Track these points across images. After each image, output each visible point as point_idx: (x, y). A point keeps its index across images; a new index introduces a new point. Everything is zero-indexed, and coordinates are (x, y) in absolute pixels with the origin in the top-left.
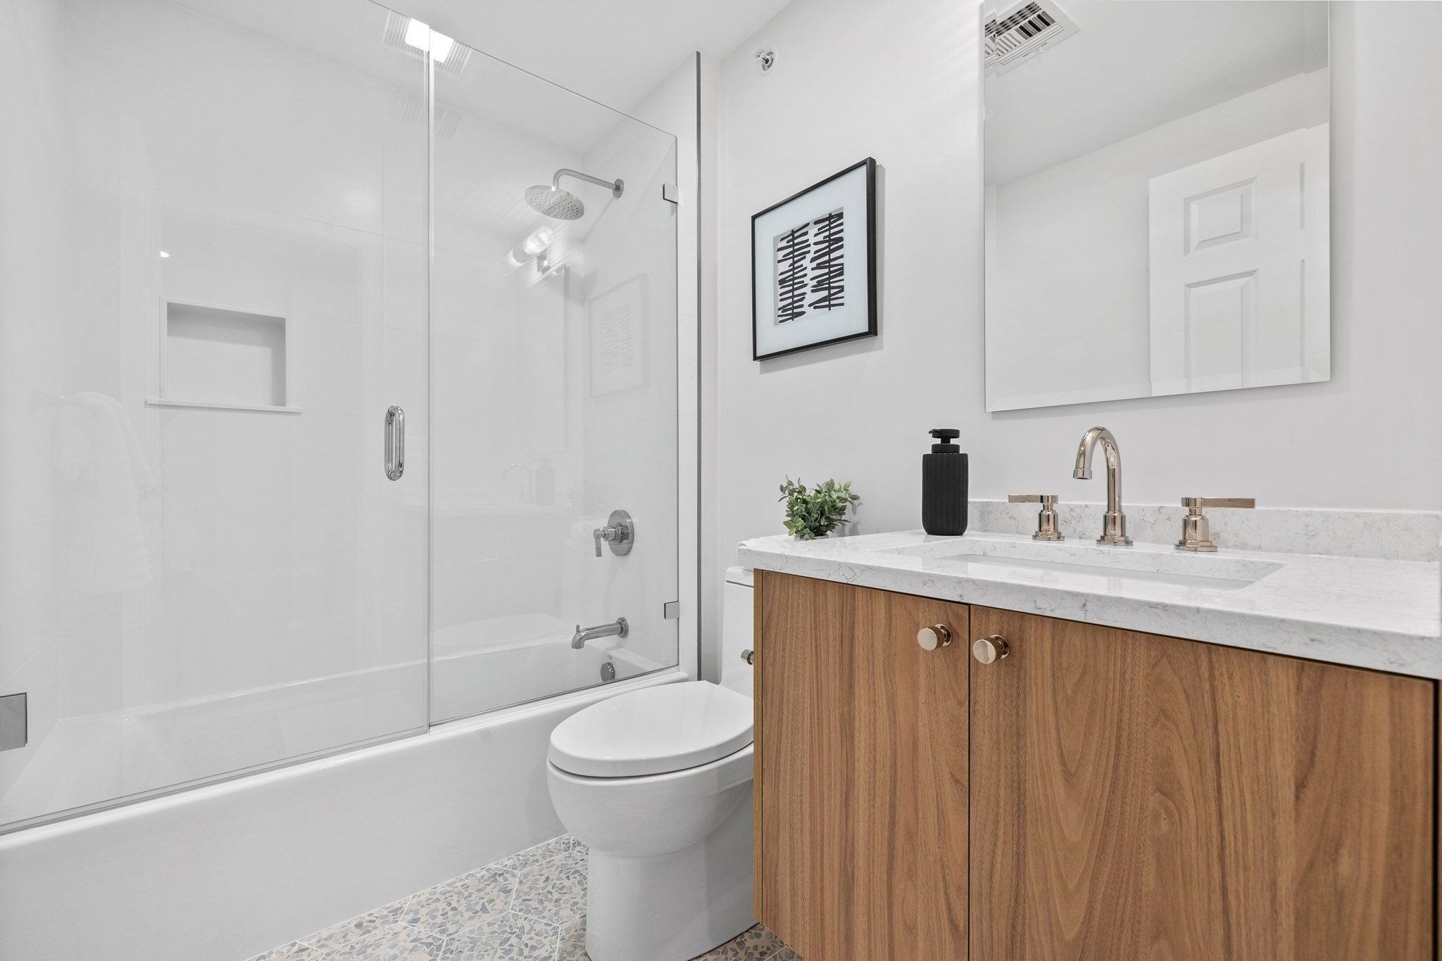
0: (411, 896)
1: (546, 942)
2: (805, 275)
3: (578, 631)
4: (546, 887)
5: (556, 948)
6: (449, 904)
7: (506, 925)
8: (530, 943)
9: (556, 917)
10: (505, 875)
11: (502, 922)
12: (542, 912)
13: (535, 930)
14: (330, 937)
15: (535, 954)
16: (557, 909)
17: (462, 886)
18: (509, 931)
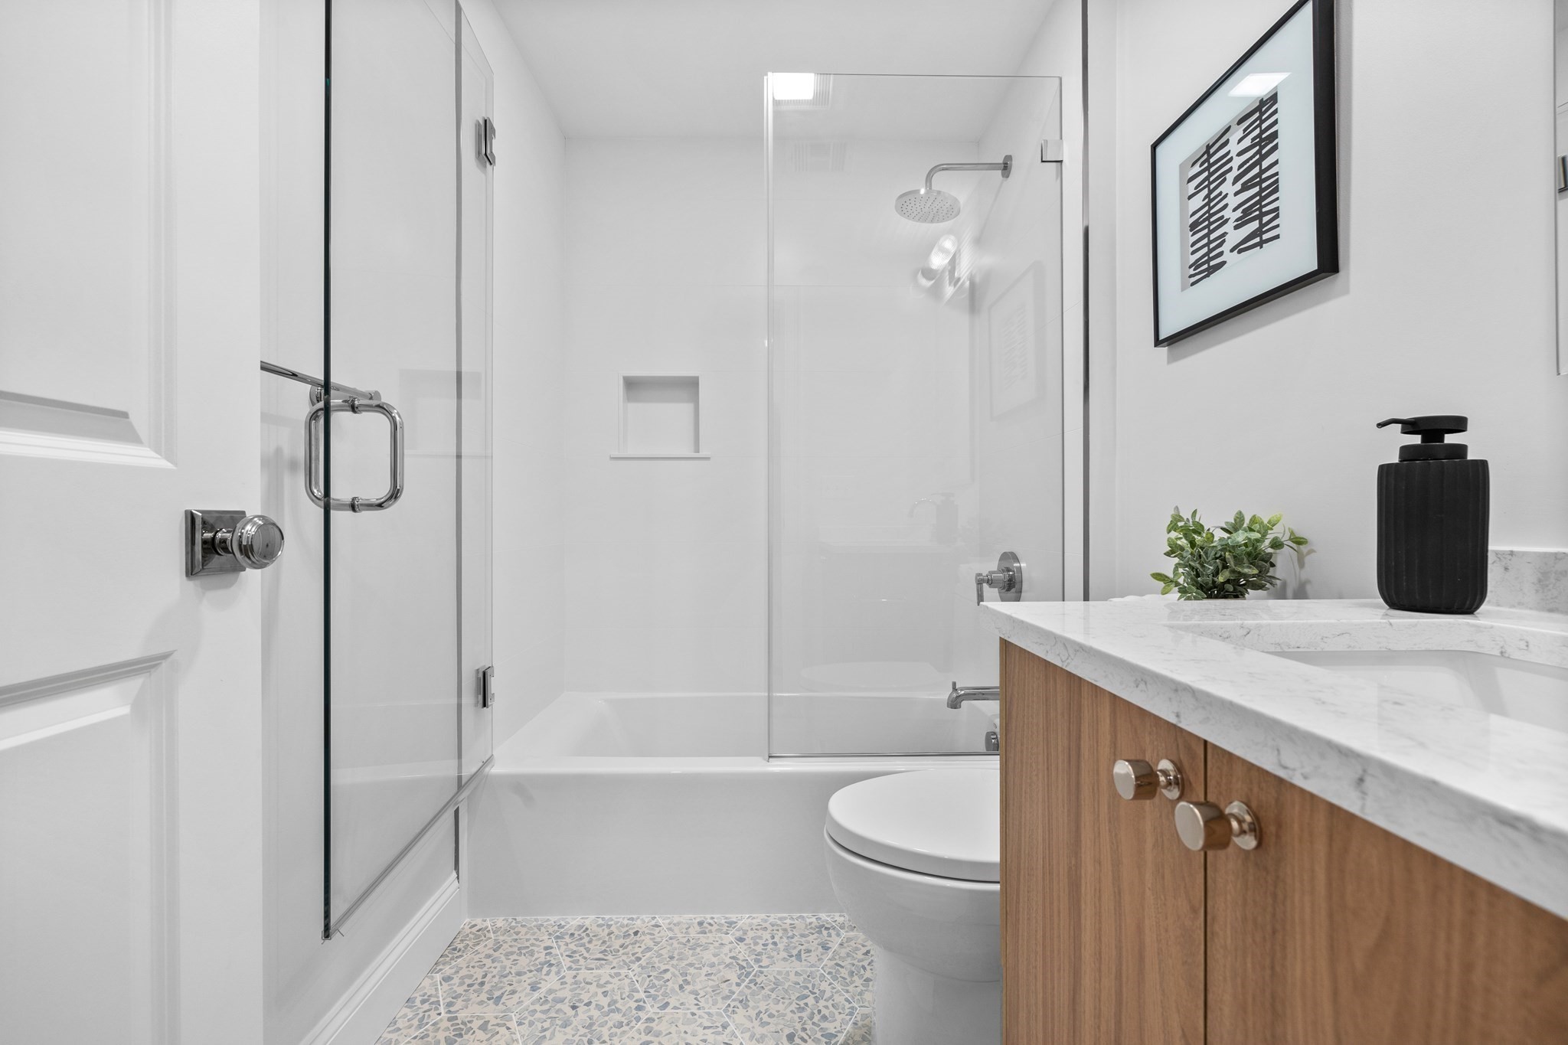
0: (748, 916)
1: (839, 1017)
2: (1226, 206)
3: (955, 689)
4: (862, 960)
5: (845, 1029)
6: (773, 937)
7: (810, 982)
8: (824, 1012)
9: (859, 997)
10: (831, 931)
11: (808, 976)
12: (848, 986)
13: (833, 1000)
14: (678, 924)
15: (824, 1025)
16: (864, 989)
17: (791, 924)
18: (811, 989)
